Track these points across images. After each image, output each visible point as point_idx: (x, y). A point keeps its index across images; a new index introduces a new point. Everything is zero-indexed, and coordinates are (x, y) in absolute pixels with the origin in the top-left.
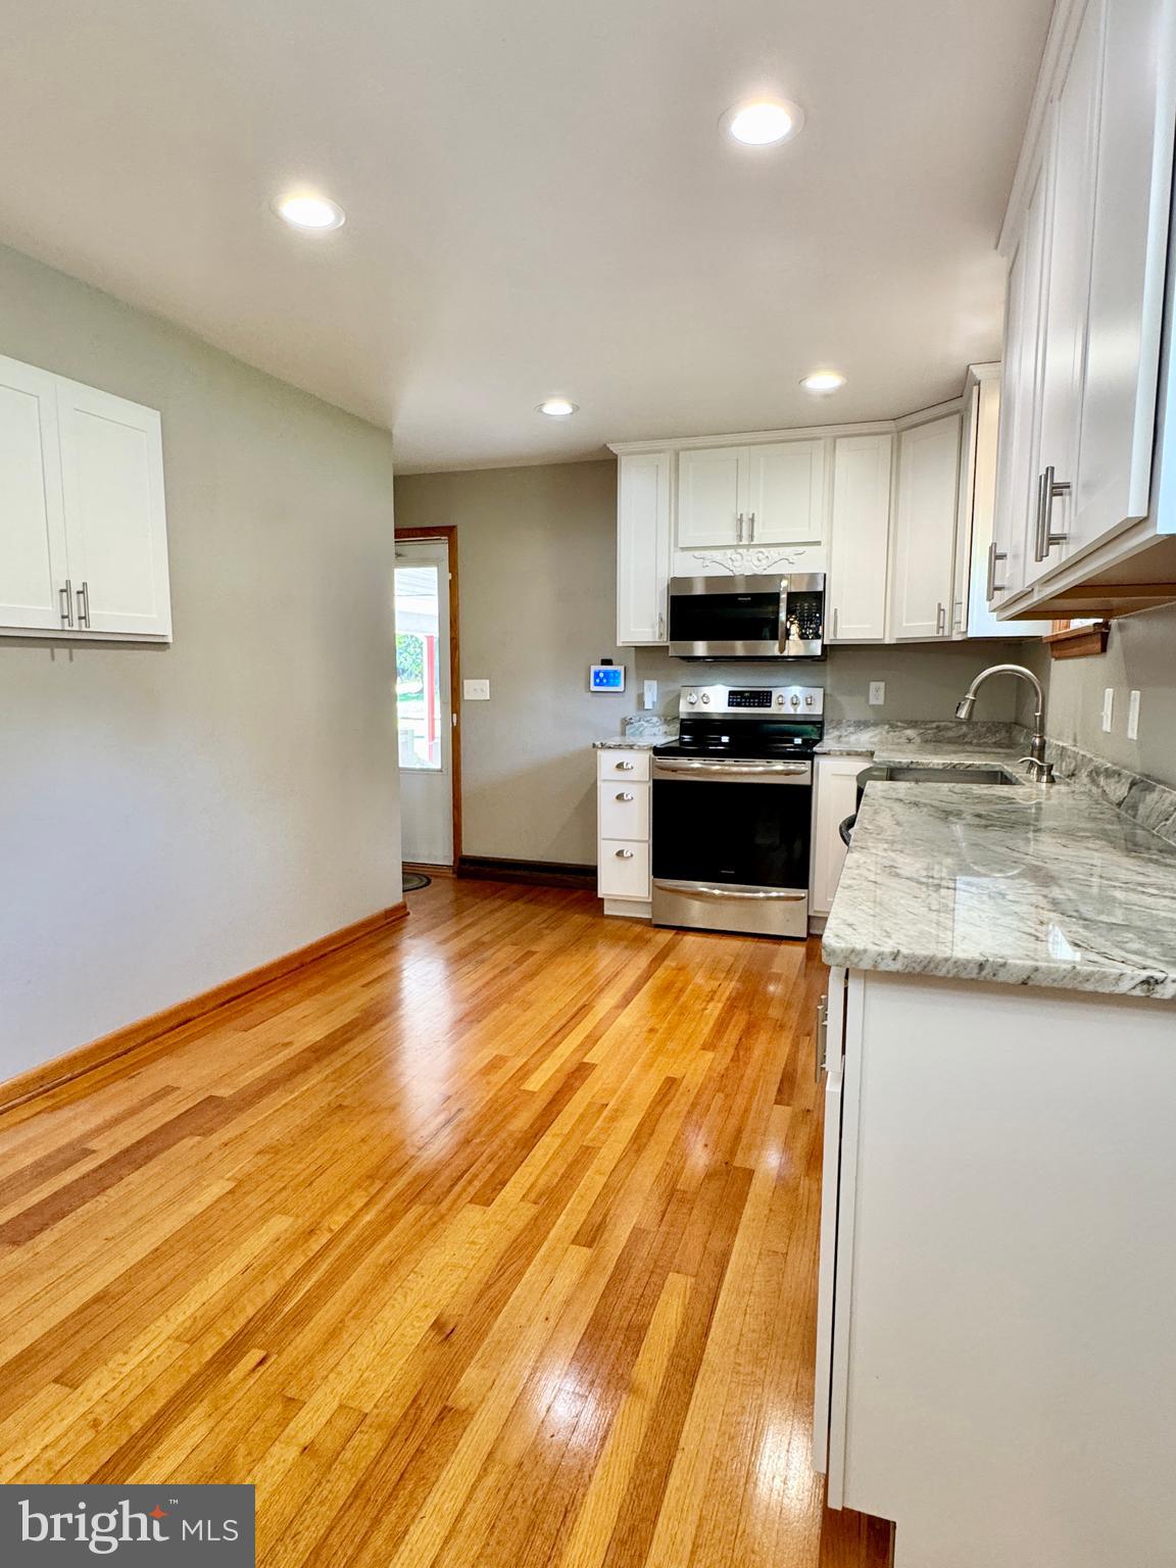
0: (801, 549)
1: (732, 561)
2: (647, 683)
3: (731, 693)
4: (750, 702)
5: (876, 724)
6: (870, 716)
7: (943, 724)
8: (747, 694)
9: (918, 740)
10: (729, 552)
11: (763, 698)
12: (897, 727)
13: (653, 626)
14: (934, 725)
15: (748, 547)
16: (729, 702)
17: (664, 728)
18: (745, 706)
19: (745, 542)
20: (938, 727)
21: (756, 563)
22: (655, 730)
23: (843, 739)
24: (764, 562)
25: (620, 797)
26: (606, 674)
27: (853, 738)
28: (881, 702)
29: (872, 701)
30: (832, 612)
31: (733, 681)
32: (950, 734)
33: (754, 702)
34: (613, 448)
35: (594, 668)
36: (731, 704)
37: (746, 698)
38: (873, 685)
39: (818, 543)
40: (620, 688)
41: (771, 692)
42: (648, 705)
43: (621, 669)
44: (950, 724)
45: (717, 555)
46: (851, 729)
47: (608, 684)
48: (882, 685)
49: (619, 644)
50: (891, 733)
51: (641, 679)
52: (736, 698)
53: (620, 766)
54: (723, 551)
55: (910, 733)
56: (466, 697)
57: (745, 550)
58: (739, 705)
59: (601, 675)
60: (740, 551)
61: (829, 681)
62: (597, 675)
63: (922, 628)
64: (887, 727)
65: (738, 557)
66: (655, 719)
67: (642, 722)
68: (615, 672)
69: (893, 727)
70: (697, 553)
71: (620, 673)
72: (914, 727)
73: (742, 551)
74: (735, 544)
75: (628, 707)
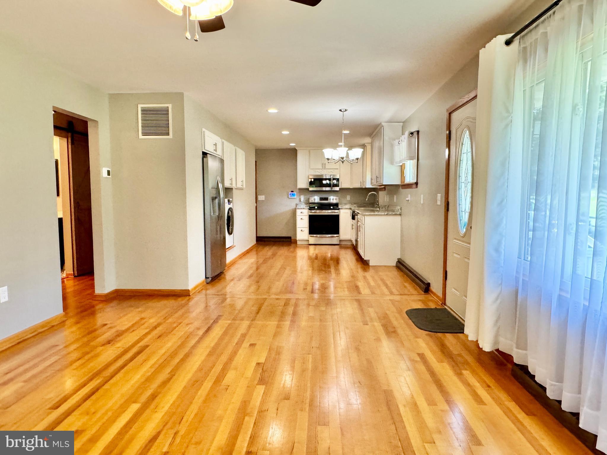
0: (334, 170)
1: (321, 172)
2: (301, 196)
4: (324, 200)
5: (350, 203)
6: (348, 202)
8: (323, 198)
10: (320, 170)
11: (327, 199)
13: (306, 184)
15: (324, 169)
17: (305, 205)
21: (326, 172)
25: (301, 219)
26: (292, 194)
28: (349, 199)
29: (348, 199)
30: (341, 182)
31: (320, 196)
34: (296, 148)
35: (289, 193)
36: (320, 200)
38: (348, 196)
39: (338, 169)
42: (302, 201)
45: (318, 170)
46: (344, 205)
47: (293, 196)
49: (297, 188)
51: (300, 195)
52: (321, 199)
53: (301, 213)
55: (355, 205)
56: (259, 199)
59: (291, 194)
61: (339, 195)
63: (357, 185)
66: (303, 204)
67: (301, 204)
68: (294, 194)
69: (352, 204)
70: (314, 170)
71: (296, 194)
72: (355, 204)
73: (323, 170)
74: (322, 168)
75: (297, 201)
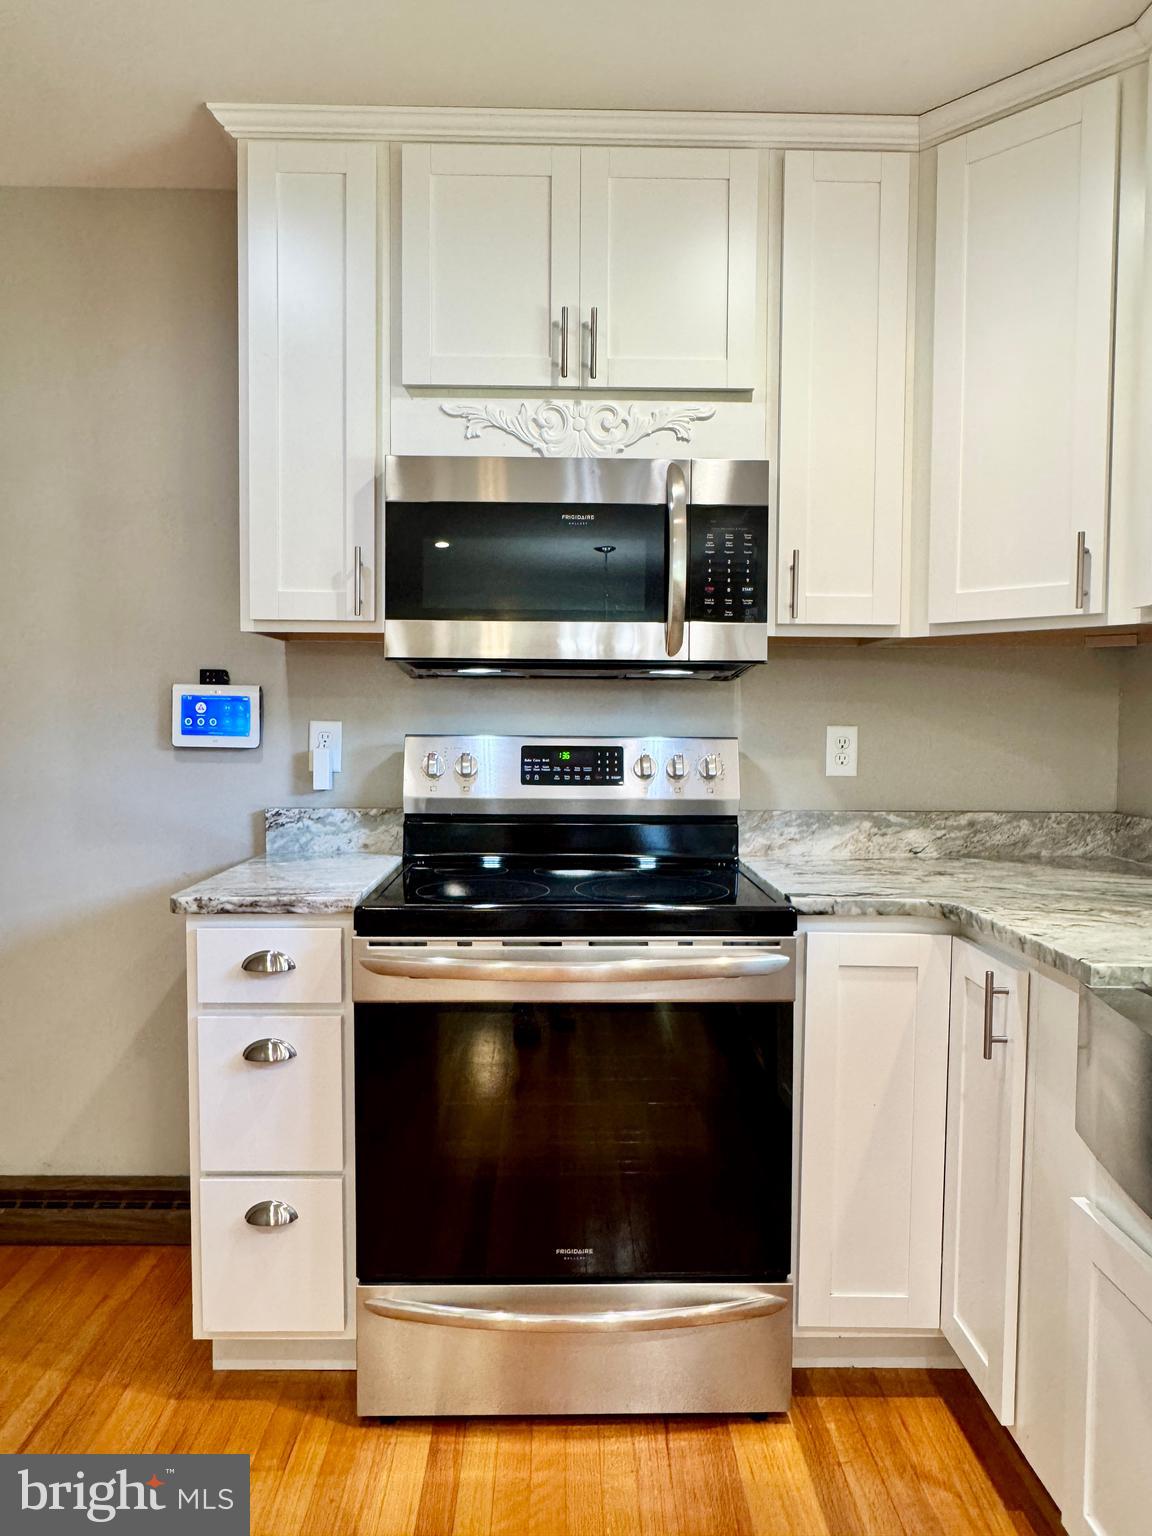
0: (704, 407)
1: (540, 427)
2: (317, 727)
3: (527, 752)
4: (572, 773)
5: (843, 821)
6: (829, 801)
7: (981, 817)
8: (566, 756)
9: (932, 852)
10: (532, 405)
11: (603, 764)
12: (889, 825)
13: (336, 582)
14: (964, 820)
15: (580, 392)
16: (524, 773)
17: (362, 835)
18: (562, 782)
19: (571, 381)
20: (971, 824)
21: (599, 434)
22: (340, 841)
23: (777, 853)
24: (618, 433)
25: (255, 1054)
26: (214, 704)
27: (796, 849)
28: (850, 770)
29: (833, 769)
30: (786, 560)
32: (998, 838)
33: (582, 774)
34: (229, 116)
35: (181, 691)
36: (527, 779)
37: (563, 764)
38: (834, 733)
39: (742, 395)
40: (251, 740)
41: (620, 750)
42: (321, 781)
43: (252, 694)
44: (996, 818)
45: (499, 409)
46: (793, 831)
47: (220, 730)
48: (851, 733)
49: (247, 626)
50: (878, 839)
51: (300, 719)
53: (254, 965)
54: (516, 402)
55: (916, 837)
57: (570, 403)
58: (547, 779)
59: (201, 708)
60: (558, 403)
61: (738, 725)
62: (189, 705)
64: (867, 825)
65: (555, 417)
66: (339, 814)
67: (307, 822)
68: (236, 700)
69: (879, 824)
70: (450, 404)
71: (246, 703)
72: (924, 825)
73: (566, 404)
74: (548, 383)
75: (271, 786)
